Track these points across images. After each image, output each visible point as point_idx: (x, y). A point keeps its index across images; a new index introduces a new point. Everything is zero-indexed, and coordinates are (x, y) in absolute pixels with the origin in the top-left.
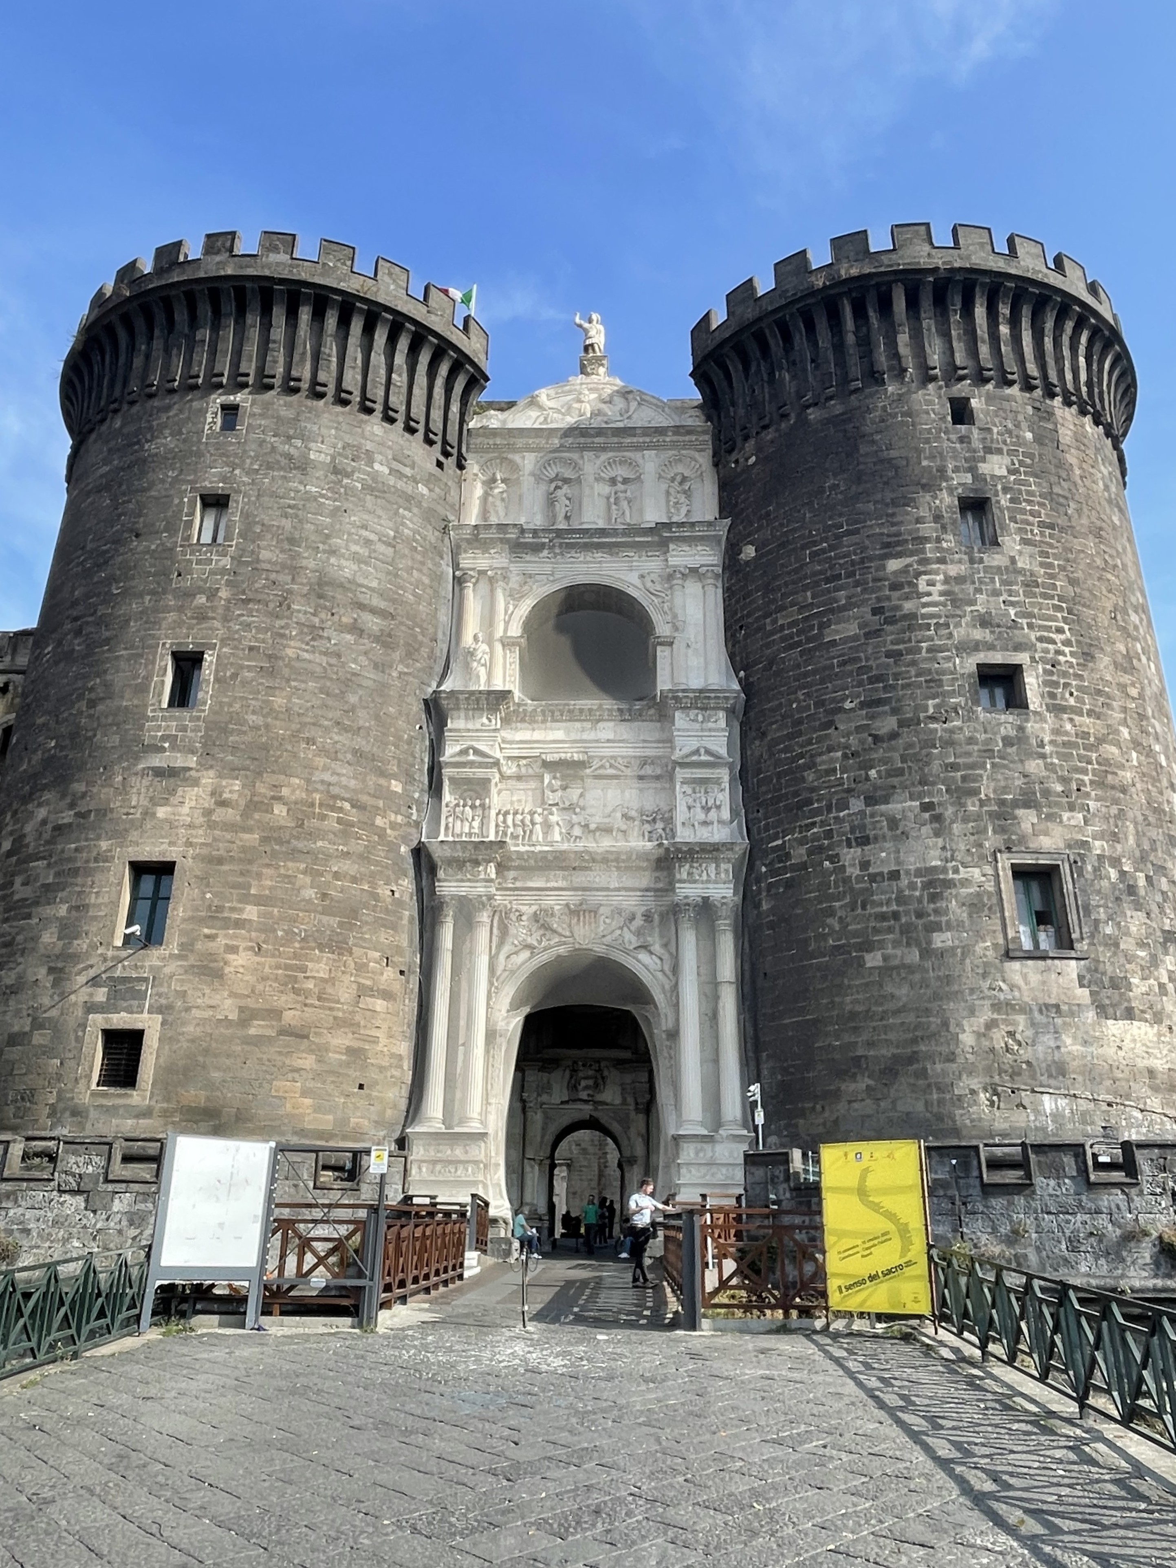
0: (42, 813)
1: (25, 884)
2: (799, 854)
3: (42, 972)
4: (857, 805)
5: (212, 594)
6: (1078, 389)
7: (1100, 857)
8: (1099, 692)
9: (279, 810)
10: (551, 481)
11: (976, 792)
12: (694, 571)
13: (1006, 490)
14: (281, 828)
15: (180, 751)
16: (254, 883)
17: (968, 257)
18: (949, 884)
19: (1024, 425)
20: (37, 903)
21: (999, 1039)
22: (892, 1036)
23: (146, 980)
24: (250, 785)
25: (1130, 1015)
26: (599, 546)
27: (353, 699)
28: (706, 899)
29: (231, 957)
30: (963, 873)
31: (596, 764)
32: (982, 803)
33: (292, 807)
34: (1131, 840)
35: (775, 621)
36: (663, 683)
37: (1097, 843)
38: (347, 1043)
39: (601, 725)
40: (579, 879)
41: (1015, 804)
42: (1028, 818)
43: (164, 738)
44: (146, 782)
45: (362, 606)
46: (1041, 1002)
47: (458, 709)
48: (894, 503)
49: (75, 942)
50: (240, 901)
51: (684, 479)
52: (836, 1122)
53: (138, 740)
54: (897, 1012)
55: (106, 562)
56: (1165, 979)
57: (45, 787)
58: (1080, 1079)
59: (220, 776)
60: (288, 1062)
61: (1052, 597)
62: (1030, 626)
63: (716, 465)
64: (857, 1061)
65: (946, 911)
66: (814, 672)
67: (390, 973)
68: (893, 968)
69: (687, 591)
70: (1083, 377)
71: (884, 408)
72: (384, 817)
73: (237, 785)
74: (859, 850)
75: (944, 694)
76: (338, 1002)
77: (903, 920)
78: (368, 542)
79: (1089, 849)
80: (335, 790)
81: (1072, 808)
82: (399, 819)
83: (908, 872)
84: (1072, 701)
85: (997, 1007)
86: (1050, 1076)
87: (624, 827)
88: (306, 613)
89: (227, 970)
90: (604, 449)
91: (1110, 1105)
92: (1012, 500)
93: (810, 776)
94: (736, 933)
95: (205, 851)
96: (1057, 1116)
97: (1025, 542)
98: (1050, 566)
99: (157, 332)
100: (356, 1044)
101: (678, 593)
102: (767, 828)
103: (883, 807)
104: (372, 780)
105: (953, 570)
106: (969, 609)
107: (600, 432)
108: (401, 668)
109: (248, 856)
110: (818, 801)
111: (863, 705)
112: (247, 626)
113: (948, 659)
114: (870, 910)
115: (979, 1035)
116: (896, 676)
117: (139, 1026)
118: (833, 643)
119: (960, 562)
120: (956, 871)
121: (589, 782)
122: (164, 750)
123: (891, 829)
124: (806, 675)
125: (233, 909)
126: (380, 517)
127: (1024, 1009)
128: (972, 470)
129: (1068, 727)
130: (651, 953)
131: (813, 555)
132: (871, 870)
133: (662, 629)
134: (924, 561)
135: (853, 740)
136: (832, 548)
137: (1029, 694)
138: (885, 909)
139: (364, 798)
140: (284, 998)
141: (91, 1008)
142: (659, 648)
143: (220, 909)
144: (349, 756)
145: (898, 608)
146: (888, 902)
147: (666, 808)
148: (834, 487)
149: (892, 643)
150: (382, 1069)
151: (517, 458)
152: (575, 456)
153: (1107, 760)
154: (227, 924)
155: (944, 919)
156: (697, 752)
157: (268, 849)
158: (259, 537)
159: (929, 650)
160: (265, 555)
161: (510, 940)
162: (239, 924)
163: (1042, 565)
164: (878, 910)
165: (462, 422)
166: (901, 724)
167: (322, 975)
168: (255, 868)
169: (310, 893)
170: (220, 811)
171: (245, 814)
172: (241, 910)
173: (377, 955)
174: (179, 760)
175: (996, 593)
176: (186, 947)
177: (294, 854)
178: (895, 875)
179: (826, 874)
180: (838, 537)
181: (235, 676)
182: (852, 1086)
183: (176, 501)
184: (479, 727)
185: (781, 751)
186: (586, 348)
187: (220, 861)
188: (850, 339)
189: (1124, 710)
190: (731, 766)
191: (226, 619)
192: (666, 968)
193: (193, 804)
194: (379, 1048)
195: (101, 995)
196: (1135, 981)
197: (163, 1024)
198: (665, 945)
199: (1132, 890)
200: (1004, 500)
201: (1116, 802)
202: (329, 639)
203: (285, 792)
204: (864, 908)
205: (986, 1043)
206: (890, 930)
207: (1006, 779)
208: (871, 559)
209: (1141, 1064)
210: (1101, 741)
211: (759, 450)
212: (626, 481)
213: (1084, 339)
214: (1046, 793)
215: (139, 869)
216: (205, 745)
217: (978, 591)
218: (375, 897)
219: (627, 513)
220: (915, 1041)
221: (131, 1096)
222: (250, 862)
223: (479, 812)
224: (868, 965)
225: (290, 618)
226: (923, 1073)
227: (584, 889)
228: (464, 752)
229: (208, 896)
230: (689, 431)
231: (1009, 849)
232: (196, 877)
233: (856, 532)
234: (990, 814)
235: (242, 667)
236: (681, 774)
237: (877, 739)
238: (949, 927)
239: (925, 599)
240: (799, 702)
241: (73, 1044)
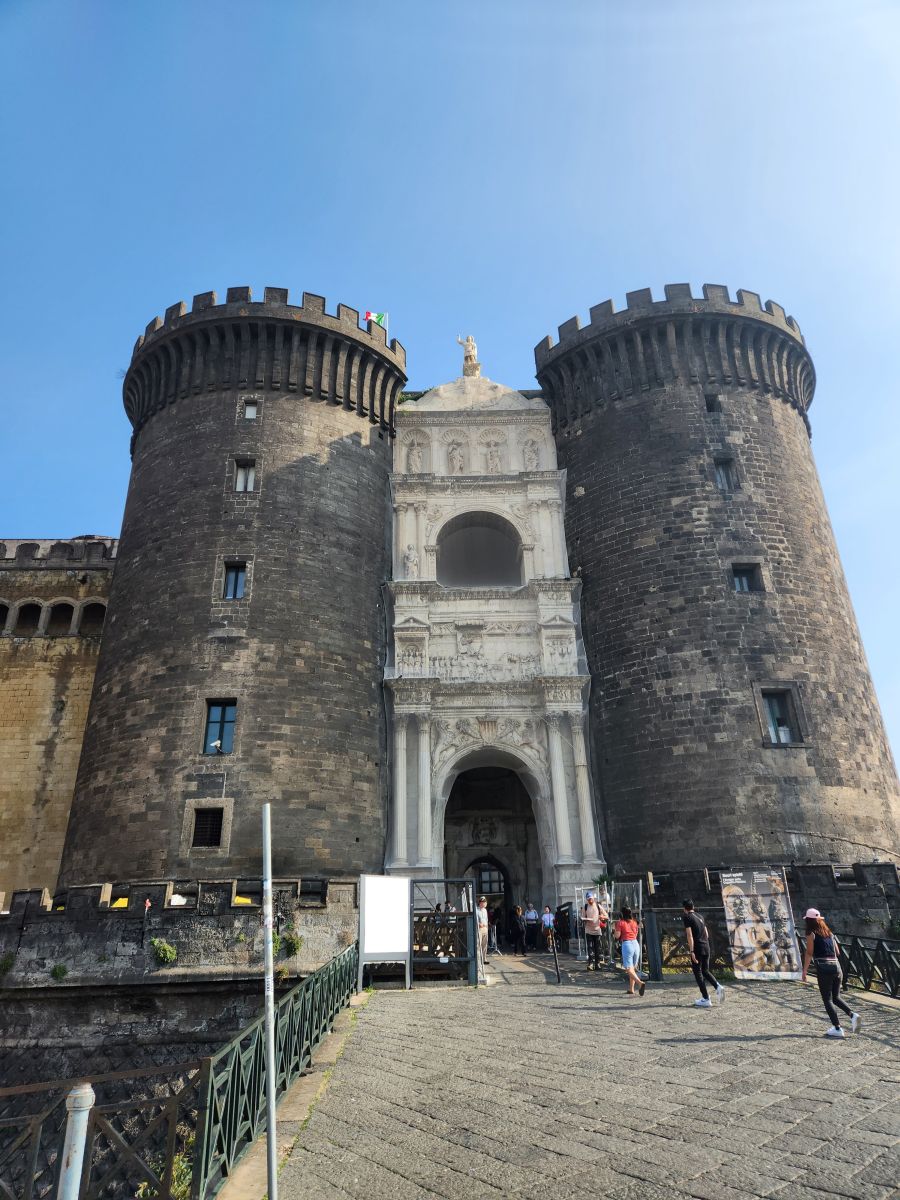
0: (143, 668)
1: (134, 715)
2: (625, 683)
3: (151, 773)
4: (661, 653)
5: (248, 525)
6: (783, 387)
7: (815, 684)
8: (807, 579)
9: (299, 663)
10: (449, 445)
11: (737, 644)
12: (545, 503)
13: (743, 453)
14: (301, 674)
15: (234, 626)
16: (287, 710)
17: (714, 305)
18: (724, 702)
19: (752, 411)
20: (144, 727)
21: (760, 798)
22: (694, 799)
23: (222, 775)
24: (280, 647)
25: (840, 782)
26: (483, 487)
27: (339, 589)
28: (566, 713)
29: (276, 759)
30: (732, 695)
31: (489, 627)
32: (741, 651)
33: (307, 659)
34: (833, 673)
35: (601, 535)
36: (529, 574)
37: (813, 675)
38: (348, 811)
39: (491, 601)
40: (483, 701)
41: (761, 651)
42: (770, 660)
43: (224, 618)
44: (214, 646)
45: (341, 530)
46: (785, 775)
47: (402, 593)
48: (674, 462)
49: (174, 752)
50: (279, 722)
51: (534, 443)
52: (660, 854)
53: (207, 619)
54: (696, 783)
55: (175, 503)
56: (859, 760)
57: (143, 651)
58: (813, 823)
59: (262, 642)
60: (314, 825)
61: (775, 520)
62: (763, 539)
63: (554, 434)
64: (672, 814)
65: (721, 720)
66: (628, 569)
67: (369, 767)
68: (690, 756)
69: (540, 515)
70: (786, 378)
71: (664, 402)
72: (361, 665)
73: (272, 647)
74: (665, 681)
75: (713, 582)
76: (341, 785)
77: (696, 725)
78: (342, 488)
79: (808, 679)
80: (333, 649)
81: (796, 653)
82: (370, 665)
83: (696, 695)
84: (791, 586)
85: (758, 779)
86: (794, 822)
87: (509, 667)
88: (308, 535)
89: (273, 767)
90: (482, 424)
91: (832, 840)
92: (747, 460)
93: (629, 634)
94: (585, 733)
95: (255, 691)
96: (801, 848)
97: (757, 486)
98: (773, 500)
99: (198, 352)
100: (352, 812)
101: (535, 517)
102: (602, 667)
103: (678, 654)
104: (354, 641)
105: (714, 504)
106: (725, 529)
107: (480, 413)
108: (366, 568)
109: (282, 693)
110: (636, 650)
111: (661, 589)
112: (272, 545)
113: (714, 560)
114: (674, 719)
115: (749, 798)
116: (682, 571)
117: (220, 805)
118: (640, 550)
119: (717, 499)
120: (727, 694)
121: (485, 638)
122: (224, 626)
123: (684, 667)
124: (623, 570)
125: (275, 728)
126: (348, 472)
127: (776, 780)
128: (722, 440)
129: (790, 602)
130: (532, 748)
131: (623, 494)
132: (673, 694)
133: (526, 540)
134: (696, 499)
135: (657, 611)
136: (635, 490)
137: (765, 581)
138: (683, 718)
139: (350, 653)
140: (309, 784)
141: (187, 795)
142: (525, 552)
143: (267, 728)
144: (339, 626)
145: (682, 528)
146: (685, 714)
147: (534, 654)
148: (635, 451)
149: (678, 550)
150: (369, 828)
151: (426, 430)
152: (464, 429)
153: (814, 622)
154: (272, 737)
155: (721, 724)
156: (554, 619)
157: (295, 689)
158: (276, 487)
159: (701, 555)
160: (280, 498)
161: (441, 741)
162: (279, 737)
163: (768, 500)
164: (679, 719)
165: (392, 407)
166: (687, 601)
167: (330, 768)
168: (286, 701)
169: (321, 716)
170: (263, 664)
171: (279, 666)
172: (280, 728)
173: (362, 753)
174: (235, 633)
175: (741, 519)
176: (247, 753)
177: (311, 691)
178: (688, 697)
179: (644, 696)
180: (640, 483)
181: (266, 577)
182: (670, 831)
183: (220, 464)
184: (415, 604)
185: (609, 618)
186: (466, 358)
187: (265, 697)
188: (641, 357)
189: (823, 590)
190: (576, 628)
191: (259, 540)
192: (542, 757)
193: (245, 660)
194: (367, 814)
195: (193, 786)
196: (841, 761)
197: (235, 804)
198: (540, 743)
199: (835, 704)
200: (742, 460)
201: (822, 648)
202: (323, 551)
203: (302, 651)
204: (670, 717)
205: (753, 802)
206: (688, 732)
207: (755, 636)
208: (661, 497)
209: (850, 813)
210: (811, 610)
211: (583, 427)
212: (496, 444)
213: (785, 355)
214: (780, 644)
215: (212, 703)
216: (250, 623)
217: (730, 517)
218: (359, 716)
219: (499, 466)
220: (708, 801)
221: (217, 852)
222: (284, 697)
223: (419, 658)
224: (675, 754)
225: (299, 538)
226: (715, 822)
227: (487, 708)
228: (407, 621)
229: (259, 719)
230: (536, 412)
231: (759, 680)
232: (250, 707)
233: (651, 480)
234: (747, 658)
235: (271, 571)
236: (545, 633)
237: (672, 611)
238: (725, 729)
239: (696, 523)
240: (620, 587)
241: (177, 819)
